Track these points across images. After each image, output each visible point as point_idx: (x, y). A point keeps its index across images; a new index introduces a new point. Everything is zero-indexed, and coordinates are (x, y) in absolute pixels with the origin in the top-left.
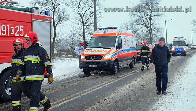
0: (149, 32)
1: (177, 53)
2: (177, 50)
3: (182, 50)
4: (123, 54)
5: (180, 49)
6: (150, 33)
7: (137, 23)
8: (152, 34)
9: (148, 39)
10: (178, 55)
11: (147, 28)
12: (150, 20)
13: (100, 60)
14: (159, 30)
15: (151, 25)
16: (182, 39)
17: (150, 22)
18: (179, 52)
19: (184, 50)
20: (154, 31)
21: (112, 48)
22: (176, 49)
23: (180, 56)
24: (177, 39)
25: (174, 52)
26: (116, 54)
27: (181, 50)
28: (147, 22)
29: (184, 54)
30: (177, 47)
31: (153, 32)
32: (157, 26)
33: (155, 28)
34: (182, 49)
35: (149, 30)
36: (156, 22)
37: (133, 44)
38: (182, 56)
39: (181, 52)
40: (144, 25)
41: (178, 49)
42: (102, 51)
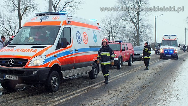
0: (136, 29)
1: (167, 56)
2: (166, 52)
3: (173, 52)
4: (73, 56)
5: (170, 50)
6: (138, 30)
7: (123, 18)
8: (140, 31)
9: (135, 37)
10: (168, 58)
11: (134, 24)
12: (138, 16)
13: (23, 67)
14: (148, 27)
15: (139, 21)
16: (173, 38)
17: (138, 18)
18: (168, 54)
19: (176, 51)
20: (142, 28)
21: (48, 46)
22: (165, 50)
23: (170, 60)
24: (167, 38)
25: (163, 54)
26: (55, 56)
27: (171, 52)
28: (135, 17)
29: (175, 57)
30: (167, 48)
31: (141, 30)
32: (145, 23)
33: (143, 25)
34: (173, 50)
35: (136, 27)
36: (145, 18)
37: (96, 41)
38: (172, 59)
39: (172, 54)
40: (131, 20)
41: (167, 50)
42: (29, 50)
